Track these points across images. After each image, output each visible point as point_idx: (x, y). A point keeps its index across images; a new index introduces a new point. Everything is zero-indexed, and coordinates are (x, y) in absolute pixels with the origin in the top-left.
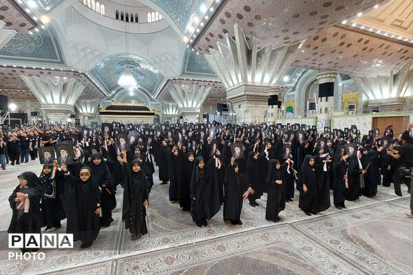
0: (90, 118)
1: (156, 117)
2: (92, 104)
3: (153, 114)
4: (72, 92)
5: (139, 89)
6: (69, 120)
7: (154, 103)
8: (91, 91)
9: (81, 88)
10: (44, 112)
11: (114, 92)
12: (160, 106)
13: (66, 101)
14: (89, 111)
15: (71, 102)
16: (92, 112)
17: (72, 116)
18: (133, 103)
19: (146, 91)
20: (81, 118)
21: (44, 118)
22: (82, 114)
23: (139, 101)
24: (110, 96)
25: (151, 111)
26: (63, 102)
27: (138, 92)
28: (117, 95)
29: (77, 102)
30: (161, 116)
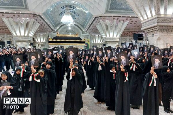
0: (42, 45)
1: (86, 45)
2: (44, 36)
3: (84, 42)
4: (32, 28)
5: (75, 25)
6: (30, 47)
7: (85, 35)
8: (44, 27)
9: (38, 25)
10: (14, 41)
11: (58, 28)
12: (89, 37)
13: (28, 34)
14: (42, 41)
15: (31, 35)
16: (44, 41)
17: (31, 44)
18: (70, 35)
19: (80, 26)
20: (37, 45)
21: (15, 45)
22: (37, 43)
23: (75, 33)
24: (56, 30)
25: (83, 41)
26: (26, 35)
27: (74, 27)
28: (60, 30)
29: (35, 35)
30: (89, 44)
